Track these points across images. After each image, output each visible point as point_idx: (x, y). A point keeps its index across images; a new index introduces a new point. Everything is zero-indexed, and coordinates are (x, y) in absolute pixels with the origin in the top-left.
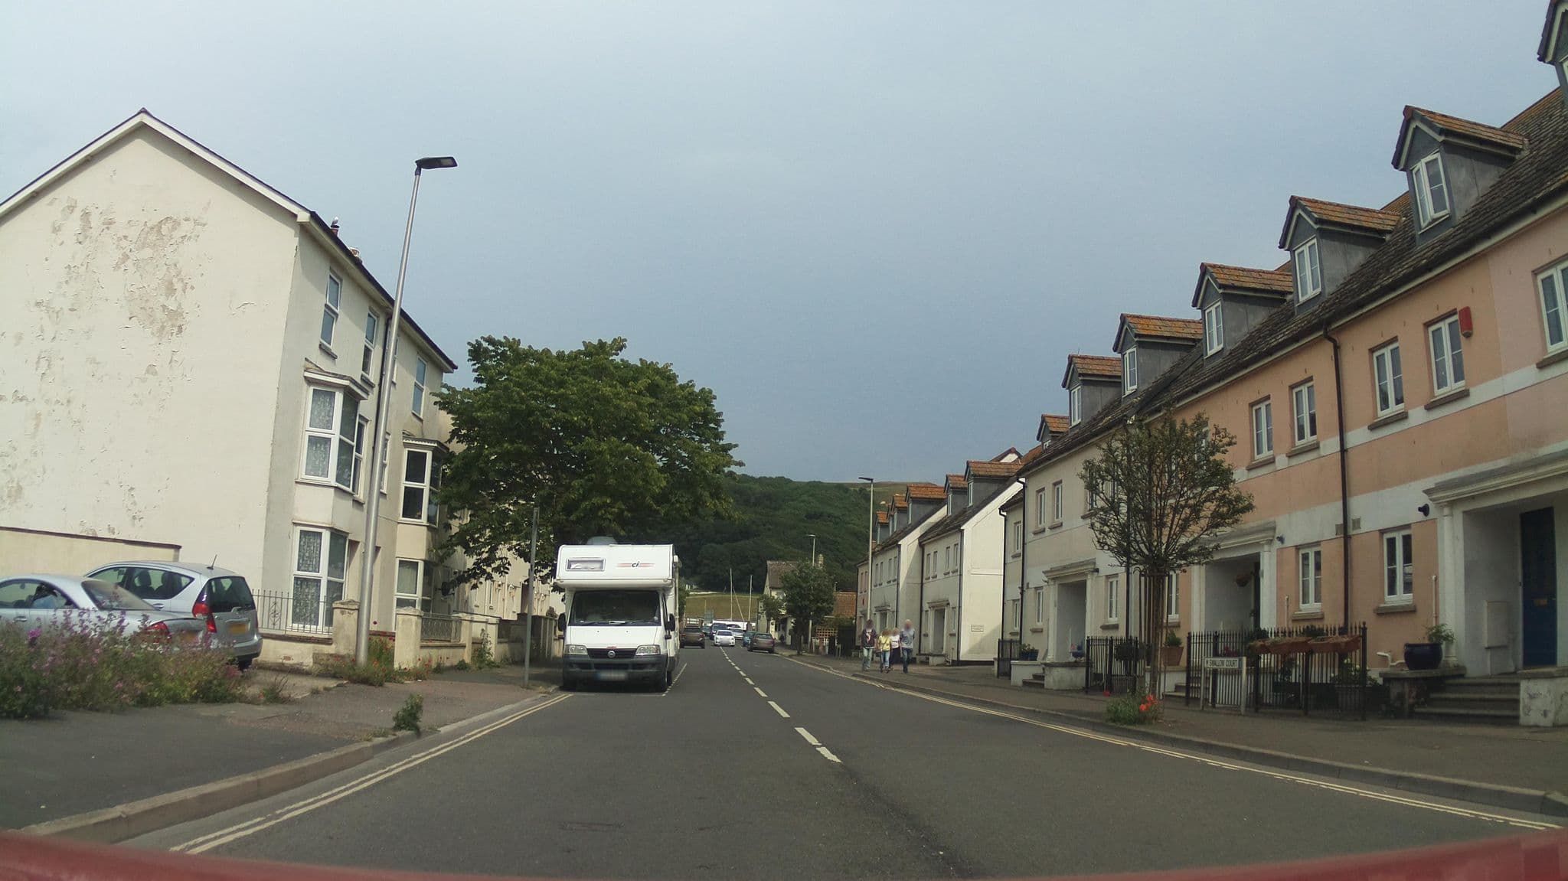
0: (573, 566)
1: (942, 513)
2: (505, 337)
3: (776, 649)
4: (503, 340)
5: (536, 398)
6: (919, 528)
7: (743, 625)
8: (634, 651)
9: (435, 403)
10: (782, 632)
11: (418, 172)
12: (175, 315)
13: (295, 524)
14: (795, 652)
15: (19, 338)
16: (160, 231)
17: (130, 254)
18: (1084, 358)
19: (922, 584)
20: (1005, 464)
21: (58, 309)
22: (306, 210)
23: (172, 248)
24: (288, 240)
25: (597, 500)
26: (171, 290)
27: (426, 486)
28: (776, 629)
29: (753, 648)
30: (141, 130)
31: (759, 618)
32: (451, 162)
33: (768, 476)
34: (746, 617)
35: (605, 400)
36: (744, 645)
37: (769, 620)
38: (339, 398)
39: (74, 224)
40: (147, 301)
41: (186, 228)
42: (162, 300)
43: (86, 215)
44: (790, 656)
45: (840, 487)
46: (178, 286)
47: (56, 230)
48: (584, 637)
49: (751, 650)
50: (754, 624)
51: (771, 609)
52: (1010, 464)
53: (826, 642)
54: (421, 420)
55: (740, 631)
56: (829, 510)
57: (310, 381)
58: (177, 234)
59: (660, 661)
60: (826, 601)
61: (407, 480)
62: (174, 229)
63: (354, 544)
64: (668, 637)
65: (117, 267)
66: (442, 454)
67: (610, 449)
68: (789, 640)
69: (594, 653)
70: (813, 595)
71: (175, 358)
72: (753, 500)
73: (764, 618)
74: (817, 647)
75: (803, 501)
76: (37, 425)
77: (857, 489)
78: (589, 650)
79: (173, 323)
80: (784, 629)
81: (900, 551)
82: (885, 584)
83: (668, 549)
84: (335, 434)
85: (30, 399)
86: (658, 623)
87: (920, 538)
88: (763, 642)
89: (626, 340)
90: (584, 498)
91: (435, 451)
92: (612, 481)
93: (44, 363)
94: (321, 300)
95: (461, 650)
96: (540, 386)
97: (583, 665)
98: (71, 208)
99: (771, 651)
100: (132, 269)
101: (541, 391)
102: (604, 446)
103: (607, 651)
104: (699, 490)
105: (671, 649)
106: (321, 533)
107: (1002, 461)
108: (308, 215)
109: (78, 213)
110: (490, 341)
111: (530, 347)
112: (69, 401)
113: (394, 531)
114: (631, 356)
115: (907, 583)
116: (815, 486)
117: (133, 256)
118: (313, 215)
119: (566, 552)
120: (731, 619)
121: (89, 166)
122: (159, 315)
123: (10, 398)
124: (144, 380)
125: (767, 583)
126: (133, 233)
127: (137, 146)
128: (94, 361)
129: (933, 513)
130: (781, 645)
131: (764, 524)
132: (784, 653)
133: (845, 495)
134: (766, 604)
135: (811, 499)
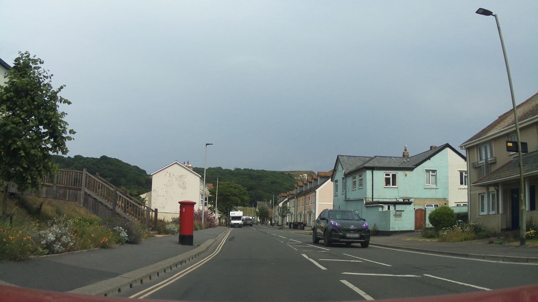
0: (232, 214)
5: (223, 191)
8: (239, 223)
9: (208, 190)
14: (261, 224)
15: (162, 189)
16: (181, 176)
21: (167, 185)
23: (183, 179)
24: (199, 179)
25: (232, 204)
26: (184, 184)
27: (207, 202)
28: (259, 219)
30: (176, 163)
37: (257, 217)
39: (168, 175)
40: (181, 185)
43: (170, 174)
45: (282, 173)
46: (185, 183)
47: (165, 175)
48: (233, 222)
50: (254, 217)
51: (258, 214)
56: (278, 180)
57: (201, 194)
58: (184, 177)
59: (241, 224)
61: (205, 201)
65: (176, 181)
66: (209, 197)
68: (261, 222)
69: (235, 223)
70: (264, 213)
71: (186, 192)
72: (254, 177)
73: (256, 216)
75: (270, 178)
76: (166, 200)
77: (287, 173)
79: (185, 188)
83: (242, 212)
85: (165, 196)
86: (241, 220)
93: (166, 192)
97: (233, 225)
98: (167, 172)
100: (178, 181)
102: (233, 198)
112: (171, 197)
116: (274, 173)
117: (178, 179)
119: (231, 212)
121: (169, 167)
122: (183, 187)
123: (162, 196)
124: (182, 194)
125: (257, 207)
126: (178, 176)
127: (176, 165)
128: (174, 192)
129: (285, 199)
130: (259, 223)
131: (258, 186)
132: (259, 224)
133: (284, 176)
134: (256, 213)
135: (273, 177)
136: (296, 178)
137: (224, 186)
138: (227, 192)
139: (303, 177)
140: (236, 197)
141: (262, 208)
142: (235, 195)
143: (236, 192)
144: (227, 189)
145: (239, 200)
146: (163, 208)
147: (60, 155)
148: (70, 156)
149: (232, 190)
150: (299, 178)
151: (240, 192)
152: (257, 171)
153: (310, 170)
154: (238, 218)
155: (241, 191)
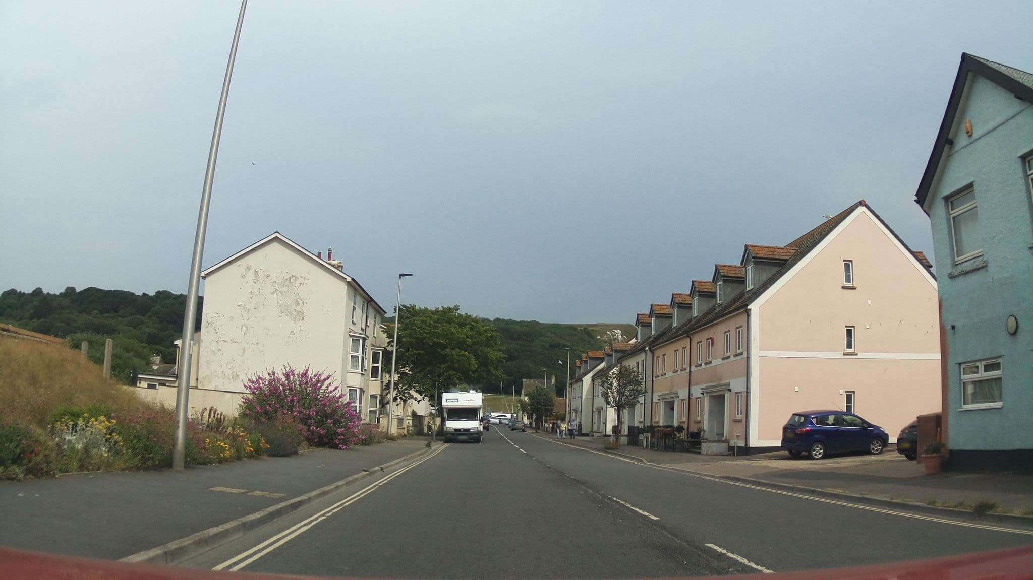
0: (448, 401)
1: (602, 365)
2: (410, 305)
3: (526, 429)
4: (409, 306)
5: (425, 333)
6: (592, 372)
7: (509, 416)
8: (470, 429)
9: (382, 331)
10: (531, 421)
11: (400, 278)
12: (300, 313)
13: (347, 387)
14: (534, 431)
15: (232, 318)
16: (289, 281)
17: (278, 289)
18: (643, 315)
19: (593, 399)
20: (630, 344)
21: (248, 308)
22: (350, 277)
23: (296, 288)
24: (343, 287)
25: (451, 373)
26: (297, 304)
27: (380, 365)
28: (528, 419)
29: (513, 428)
30: (276, 239)
31: (518, 412)
32: (412, 275)
33: (525, 320)
34: (511, 410)
35: (452, 333)
36: (509, 428)
37: (523, 413)
38: (361, 341)
39: (251, 275)
40: (288, 307)
41: (301, 280)
42: (294, 307)
43: (256, 272)
44: (532, 433)
45: (571, 327)
46: (300, 302)
47: (243, 277)
48: (453, 425)
49: (512, 430)
50: (515, 415)
51: (524, 407)
52: (632, 344)
53: (551, 426)
54: (375, 337)
55: (507, 419)
56: (564, 342)
57: (350, 336)
58: (298, 282)
59: (478, 433)
60: (550, 405)
61: (372, 363)
62: (296, 280)
63: (364, 391)
64: (481, 425)
65: (274, 293)
66: (385, 352)
67: (456, 354)
68: (534, 425)
69: (456, 430)
70: (543, 402)
71: (302, 329)
72: (515, 336)
73: (521, 412)
74: (547, 429)
75: (548, 337)
76: (244, 352)
77: (582, 328)
78: (455, 429)
79: (300, 316)
80: (532, 418)
81: (582, 383)
82: (577, 398)
83: (480, 393)
84: (360, 354)
85: (239, 341)
86: (478, 420)
87: (592, 377)
88: (519, 425)
89: (459, 306)
90: (447, 371)
91: (383, 351)
92: (456, 365)
93: (244, 329)
94: (352, 304)
95: (403, 430)
96: (427, 328)
97: (453, 434)
98: (249, 268)
99: (523, 431)
100: (279, 294)
101: (428, 330)
102: (454, 352)
103: (460, 429)
104: (490, 367)
105: (481, 429)
106: (356, 390)
107: (629, 343)
108: (351, 279)
109: (252, 270)
110: (404, 306)
111: (420, 308)
112: (257, 343)
113: (369, 382)
114: (462, 312)
115: (586, 398)
116: (555, 327)
117: (280, 290)
118: (353, 279)
119: (445, 396)
120: (502, 412)
121: (254, 252)
122: (294, 313)
123: (230, 341)
124: (290, 337)
125: (523, 392)
126: (280, 280)
127: (275, 246)
128: (267, 329)
129: (599, 365)
130: (528, 427)
131: (523, 351)
132: (530, 431)
133: (574, 332)
134: (521, 405)
135: (552, 335)
136: (599, 337)
137: (428, 319)
138: (438, 336)
139: (613, 335)
140: (465, 351)
141: (537, 390)
142: (461, 345)
143: (466, 334)
144: (436, 327)
145: (473, 361)
146: (232, 378)
147: (127, 291)
148: (146, 293)
149: (453, 329)
150: (605, 337)
151: (477, 336)
152: (522, 323)
153: (627, 323)
154: (469, 413)
155: (479, 334)
